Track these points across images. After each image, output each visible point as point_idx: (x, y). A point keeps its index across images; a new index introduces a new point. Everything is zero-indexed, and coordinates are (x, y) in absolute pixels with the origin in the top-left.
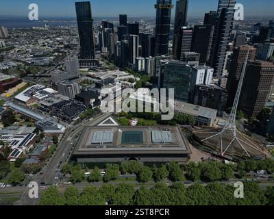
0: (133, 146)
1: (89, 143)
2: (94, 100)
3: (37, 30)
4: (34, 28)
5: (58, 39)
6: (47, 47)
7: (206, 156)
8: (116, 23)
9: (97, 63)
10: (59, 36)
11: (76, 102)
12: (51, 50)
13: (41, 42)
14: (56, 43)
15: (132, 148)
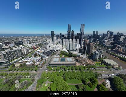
1: (53, 61)
7: (80, 64)
8: (59, 35)
11: (50, 52)
13: (43, 39)
15: (63, 62)
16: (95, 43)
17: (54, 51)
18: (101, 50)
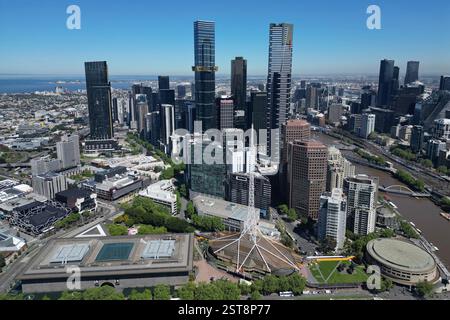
0: (109, 264)
1: (46, 262)
2: (82, 200)
3: (41, 97)
4: (37, 93)
5: (70, 109)
6: (46, 122)
7: (218, 275)
9: (115, 145)
10: (72, 106)
11: (54, 204)
12: (52, 125)
13: (38, 115)
14: (64, 116)
15: (110, 267)
16: (391, 142)
17: (80, 201)
18: (365, 186)
